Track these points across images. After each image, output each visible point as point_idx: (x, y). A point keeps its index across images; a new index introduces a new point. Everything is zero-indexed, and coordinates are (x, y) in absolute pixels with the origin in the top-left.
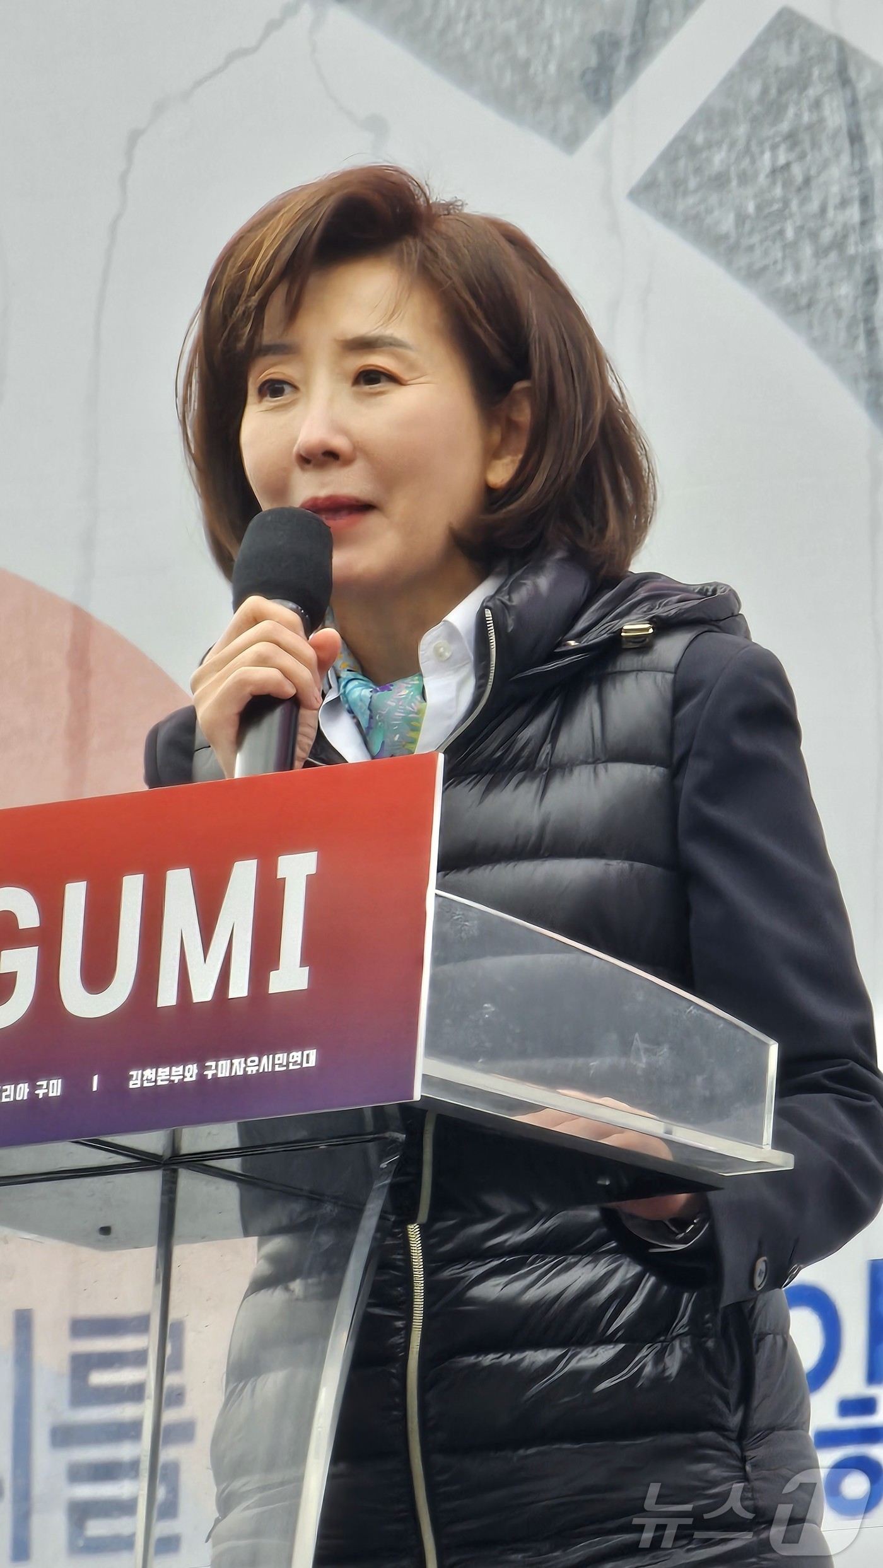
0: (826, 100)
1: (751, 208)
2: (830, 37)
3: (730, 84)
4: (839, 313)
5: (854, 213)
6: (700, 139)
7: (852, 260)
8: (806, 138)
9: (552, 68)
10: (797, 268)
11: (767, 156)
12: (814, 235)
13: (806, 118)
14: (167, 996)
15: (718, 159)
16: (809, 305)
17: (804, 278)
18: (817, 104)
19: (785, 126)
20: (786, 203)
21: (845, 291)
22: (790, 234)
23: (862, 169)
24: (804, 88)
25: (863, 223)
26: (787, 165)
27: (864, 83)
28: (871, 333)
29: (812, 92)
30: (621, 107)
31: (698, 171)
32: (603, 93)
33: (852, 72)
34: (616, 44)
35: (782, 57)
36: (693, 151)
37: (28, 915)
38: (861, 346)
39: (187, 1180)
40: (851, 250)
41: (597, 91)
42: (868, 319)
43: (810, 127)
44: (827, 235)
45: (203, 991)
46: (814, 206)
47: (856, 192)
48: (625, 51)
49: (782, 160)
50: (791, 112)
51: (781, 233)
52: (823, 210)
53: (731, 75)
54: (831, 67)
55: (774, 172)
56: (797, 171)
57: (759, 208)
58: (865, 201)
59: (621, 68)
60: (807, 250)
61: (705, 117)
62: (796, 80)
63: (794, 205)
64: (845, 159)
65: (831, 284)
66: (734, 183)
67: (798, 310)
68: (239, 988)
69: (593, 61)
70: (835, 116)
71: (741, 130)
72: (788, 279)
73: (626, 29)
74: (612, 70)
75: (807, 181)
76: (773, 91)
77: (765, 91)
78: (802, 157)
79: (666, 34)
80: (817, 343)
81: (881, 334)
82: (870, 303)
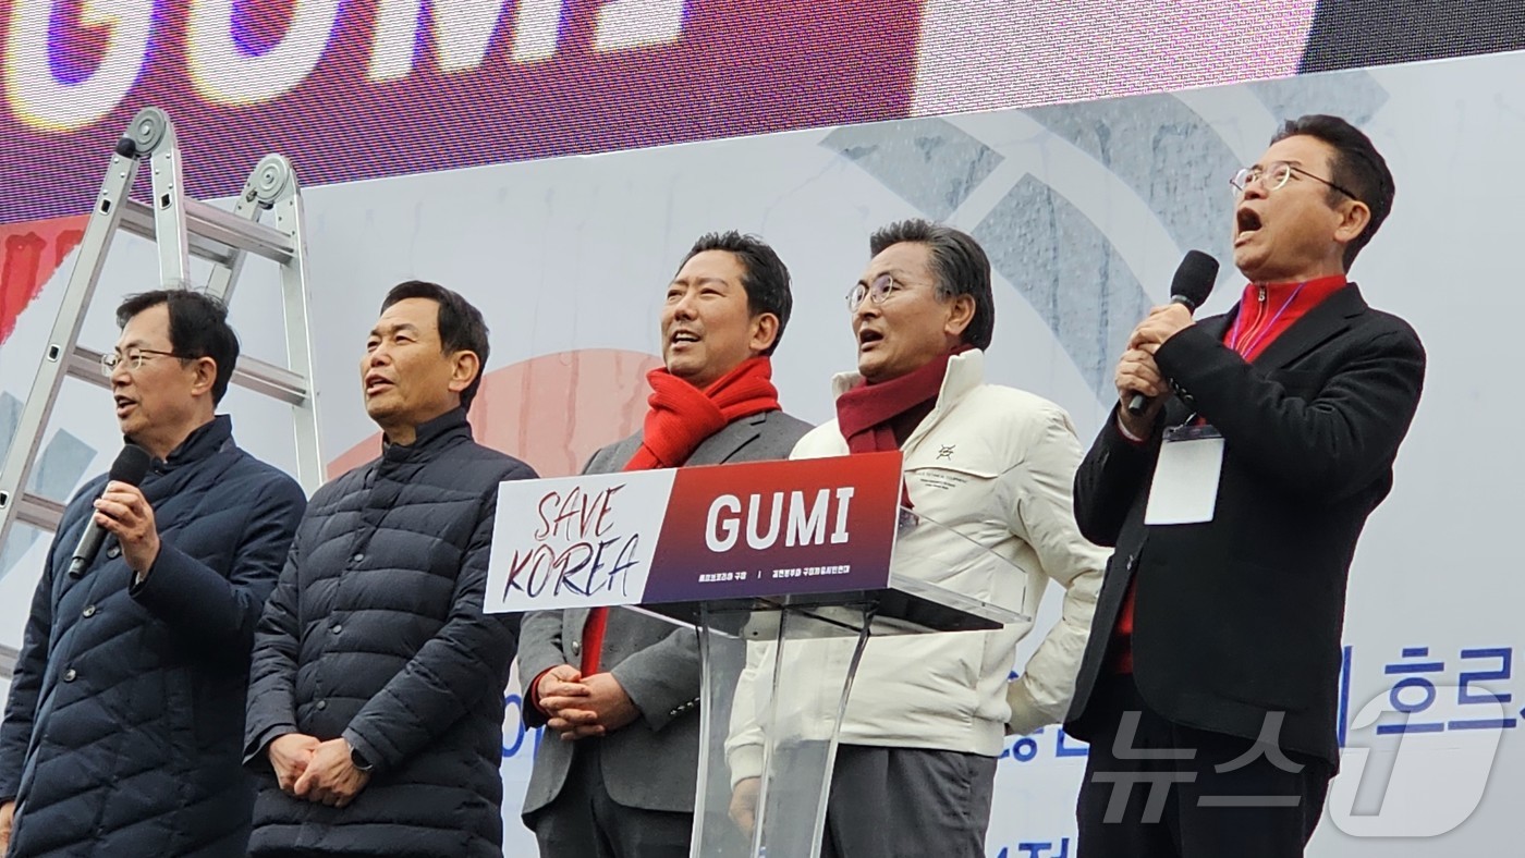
0: (1042, 210)
1: (1010, 249)
2: (1045, 185)
3: (1004, 202)
4: (1042, 292)
5: (1051, 254)
6: (992, 222)
7: (1049, 272)
8: (1033, 224)
9: (935, 191)
10: (1027, 274)
11: (1018, 230)
12: (1035, 262)
13: (1034, 216)
14: (790, 542)
15: (998, 230)
16: (1031, 289)
17: (1030, 277)
18: (1039, 210)
19: (1025, 219)
20: (1024, 248)
21: (1047, 284)
22: (1025, 260)
23: (1055, 238)
24: (1033, 205)
25: (1055, 258)
26: (1025, 235)
27: (1057, 203)
28: (1055, 301)
29: (1036, 207)
30: (960, 208)
31: (990, 234)
32: (954, 202)
33: (1052, 200)
34: (960, 183)
35: (1025, 192)
36: (989, 227)
37: (736, 507)
38: (1051, 306)
40: (1049, 268)
41: (952, 201)
42: (1054, 295)
43: (1034, 220)
44: (1040, 261)
45: (804, 541)
46: (1036, 250)
47: (1052, 246)
48: (964, 186)
49: (1023, 232)
50: (1028, 214)
51: (1022, 260)
52: (1038, 253)
53: (1005, 198)
54: (1045, 197)
55: (1020, 236)
56: (1029, 236)
57: (1014, 250)
58: (1055, 249)
59: (962, 192)
60: (1031, 267)
61: (994, 212)
62: (1031, 201)
63: (1027, 250)
64: (1048, 232)
65: (1040, 281)
66: (1004, 240)
67: (1027, 290)
68: (819, 540)
69: (951, 190)
70: (1045, 216)
71: (1008, 219)
72: (1024, 277)
73: (964, 178)
74: (958, 194)
75: (1033, 241)
76: (1021, 206)
77: (1018, 204)
78: (1031, 232)
79: (981, 180)
80: (1034, 304)
81: (1059, 301)
82: (1056, 289)
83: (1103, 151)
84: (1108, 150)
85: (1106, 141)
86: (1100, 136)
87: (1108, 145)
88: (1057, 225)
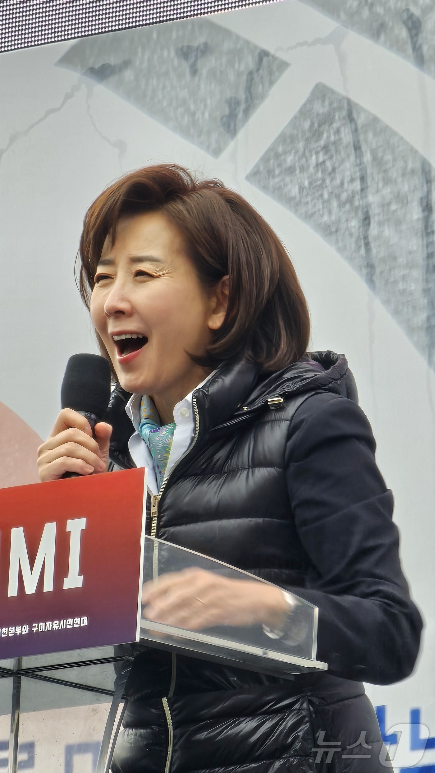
0: (342, 129)
1: (306, 183)
2: (343, 98)
3: (295, 122)
4: (351, 235)
5: (357, 185)
6: (280, 149)
7: (357, 208)
8: (332, 148)
9: (207, 115)
10: (330, 213)
11: (314, 157)
12: (338, 197)
13: (332, 138)
14: (13, 591)
15: (290, 159)
16: (337, 231)
17: (333, 218)
18: (338, 131)
19: (322, 143)
20: (324, 180)
21: (354, 224)
22: (326, 196)
23: (361, 163)
24: (331, 124)
25: (362, 190)
26: (324, 162)
27: (361, 120)
28: (367, 244)
29: (335, 125)
30: (241, 135)
31: (279, 165)
32: (232, 127)
33: (355, 115)
34: (238, 103)
35: (320, 108)
36: (277, 156)
38: (363, 251)
39: (25, 682)
40: (356, 203)
41: (229, 126)
42: (366, 238)
43: (335, 143)
44: (344, 196)
45: (30, 589)
46: (338, 181)
47: (358, 174)
48: (243, 107)
49: (321, 159)
50: (325, 135)
51: (322, 195)
52: (342, 184)
53: (295, 118)
54: (344, 113)
55: (317, 165)
56: (329, 164)
57: (310, 183)
58: (363, 179)
59: (240, 115)
60: (335, 204)
61: (283, 138)
62: (328, 119)
63: (328, 181)
64: (352, 158)
65: (347, 220)
66: (298, 171)
67: (331, 233)
68: (48, 587)
69: (227, 112)
70: (347, 137)
71: (301, 145)
72: (326, 218)
73: (242, 96)
74: (236, 116)
75: (334, 170)
76: (316, 125)
77: (312, 125)
78: (331, 158)
79: (263, 97)
80: (341, 250)
81: (372, 245)
82: (368, 230)
83: (414, 48)
84: (420, 47)
85: (417, 35)
86: (410, 30)
87: (420, 41)
88: (364, 148)
